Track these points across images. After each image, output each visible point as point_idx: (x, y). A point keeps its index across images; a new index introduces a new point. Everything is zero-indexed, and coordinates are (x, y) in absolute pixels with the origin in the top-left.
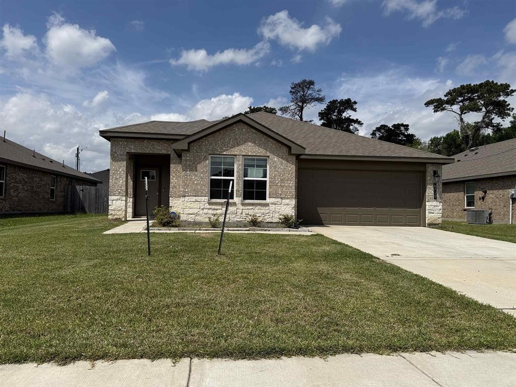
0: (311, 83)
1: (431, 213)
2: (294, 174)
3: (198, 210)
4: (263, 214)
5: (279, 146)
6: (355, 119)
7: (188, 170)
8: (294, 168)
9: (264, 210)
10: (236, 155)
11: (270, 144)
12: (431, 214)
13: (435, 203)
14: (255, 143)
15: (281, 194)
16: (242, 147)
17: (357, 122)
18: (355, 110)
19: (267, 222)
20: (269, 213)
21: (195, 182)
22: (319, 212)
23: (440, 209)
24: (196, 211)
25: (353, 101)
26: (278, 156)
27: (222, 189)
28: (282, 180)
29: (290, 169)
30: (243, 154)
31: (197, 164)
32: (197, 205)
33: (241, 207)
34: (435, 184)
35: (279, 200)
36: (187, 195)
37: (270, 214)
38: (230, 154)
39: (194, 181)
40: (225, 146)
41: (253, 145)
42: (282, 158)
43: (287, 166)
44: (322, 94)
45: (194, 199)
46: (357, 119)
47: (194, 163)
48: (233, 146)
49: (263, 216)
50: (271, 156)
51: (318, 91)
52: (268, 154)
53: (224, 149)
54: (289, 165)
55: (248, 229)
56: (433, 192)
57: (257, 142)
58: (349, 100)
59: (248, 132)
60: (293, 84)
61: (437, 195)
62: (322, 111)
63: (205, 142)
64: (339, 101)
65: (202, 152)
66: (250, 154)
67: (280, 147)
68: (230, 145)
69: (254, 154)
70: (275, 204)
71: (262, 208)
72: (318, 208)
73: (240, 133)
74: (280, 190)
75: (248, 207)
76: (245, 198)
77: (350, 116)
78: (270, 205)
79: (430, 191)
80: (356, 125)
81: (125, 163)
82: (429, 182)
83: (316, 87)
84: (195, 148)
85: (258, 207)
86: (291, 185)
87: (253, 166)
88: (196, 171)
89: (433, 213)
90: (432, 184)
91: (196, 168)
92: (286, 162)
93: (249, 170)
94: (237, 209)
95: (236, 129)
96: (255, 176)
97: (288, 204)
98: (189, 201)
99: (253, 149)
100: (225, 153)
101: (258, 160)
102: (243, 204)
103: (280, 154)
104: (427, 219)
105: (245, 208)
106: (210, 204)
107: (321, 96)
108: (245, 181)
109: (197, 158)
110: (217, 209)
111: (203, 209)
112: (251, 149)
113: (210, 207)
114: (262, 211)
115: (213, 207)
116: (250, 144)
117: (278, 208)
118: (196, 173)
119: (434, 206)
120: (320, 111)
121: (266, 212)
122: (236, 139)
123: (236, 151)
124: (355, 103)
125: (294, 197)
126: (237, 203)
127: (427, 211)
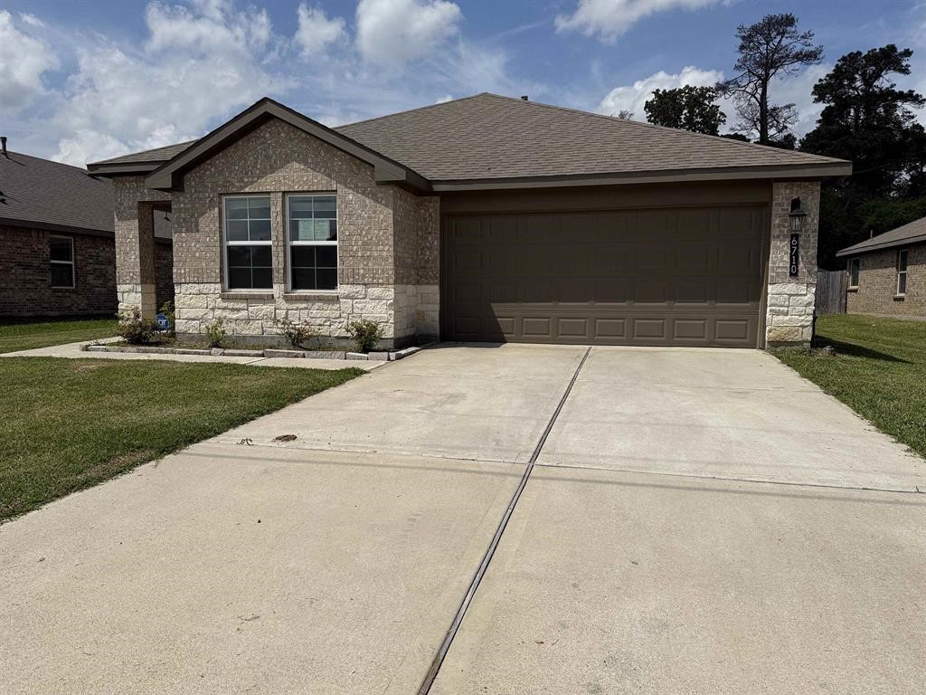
0: (789, 21)
1: (778, 313)
2: (391, 230)
3: (204, 311)
4: (328, 319)
5: (356, 165)
6: (906, 91)
7: (184, 230)
8: (391, 216)
9: (330, 311)
10: (269, 193)
11: (337, 162)
12: (781, 317)
13: (791, 287)
14: (306, 163)
15: (364, 276)
16: (280, 174)
17: (911, 97)
18: (905, 71)
19: (338, 338)
20: (340, 317)
21: (197, 255)
22: (497, 314)
23: (809, 304)
24: (200, 313)
25: (900, 50)
26: (356, 188)
27: (252, 267)
28: (365, 244)
29: (382, 217)
30: (283, 189)
31: (199, 217)
32: (201, 301)
33: (284, 305)
34: (795, 236)
35: (360, 288)
36: (183, 281)
37: (342, 320)
38: (256, 190)
39: (195, 252)
40: (247, 174)
41: (302, 167)
42: (363, 193)
43: (375, 212)
44: (814, 44)
45: (196, 288)
46: (911, 92)
47: (193, 216)
48: (263, 173)
49: (328, 323)
50: (342, 190)
51: (802, 37)
52: (334, 187)
53: (246, 180)
54: (380, 208)
55: (260, 352)
56: (787, 258)
57: (310, 161)
58: (892, 48)
59: (291, 140)
60: (741, 29)
61: (801, 265)
62: (820, 80)
63: (210, 169)
64: (865, 53)
65: (207, 192)
66: (296, 188)
67: (359, 169)
68: (258, 172)
69: (306, 188)
70: (353, 298)
71: (325, 306)
72: (493, 305)
73: (276, 142)
74: (361, 266)
75: (297, 305)
76: (295, 286)
77: (892, 86)
78: (341, 300)
79: (779, 256)
80: (908, 106)
81: (136, 222)
82: (775, 232)
83: (801, 28)
84: (193, 183)
85: (317, 305)
86: (385, 254)
87: (308, 215)
88: (198, 231)
89: (787, 314)
90: (785, 237)
91: (197, 225)
92: (373, 203)
93: (300, 223)
94: (275, 309)
95: (268, 135)
96: (313, 236)
97: (379, 298)
98: (188, 292)
99: (302, 176)
100: (247, 190)
101: (317, 200)
102: (287, 299)
103: (360, 184)
104: (767, 329)
105: (291, 306)
106: (224, 298)
107: (811, 49)
108: (293, 248)
109: (197, 205)
110: (238, 310)
111: (213, 309)
112: (298, 176)
113: (225, 305)
114: (327, 313)
115: (231, 305)
116: (296, 165)
117: (359, 306)
118: (197, 235)
119: (790, 295)
120: (818, 83)
121: (333, 316)
122: (267, 157)
123: (268, 183)
124: (908, 53)
125: (391, 281)
126: (276, 296)
127: (768, 309)
